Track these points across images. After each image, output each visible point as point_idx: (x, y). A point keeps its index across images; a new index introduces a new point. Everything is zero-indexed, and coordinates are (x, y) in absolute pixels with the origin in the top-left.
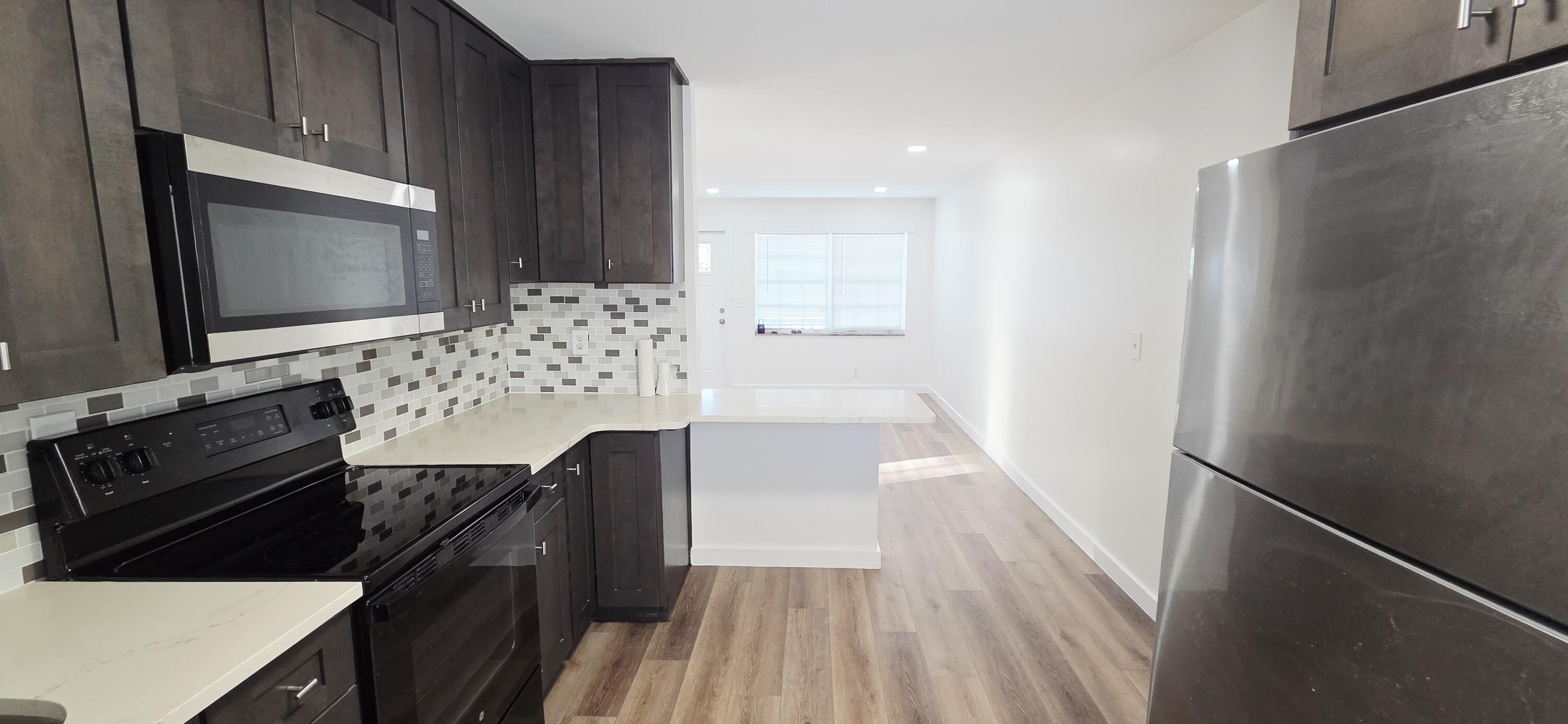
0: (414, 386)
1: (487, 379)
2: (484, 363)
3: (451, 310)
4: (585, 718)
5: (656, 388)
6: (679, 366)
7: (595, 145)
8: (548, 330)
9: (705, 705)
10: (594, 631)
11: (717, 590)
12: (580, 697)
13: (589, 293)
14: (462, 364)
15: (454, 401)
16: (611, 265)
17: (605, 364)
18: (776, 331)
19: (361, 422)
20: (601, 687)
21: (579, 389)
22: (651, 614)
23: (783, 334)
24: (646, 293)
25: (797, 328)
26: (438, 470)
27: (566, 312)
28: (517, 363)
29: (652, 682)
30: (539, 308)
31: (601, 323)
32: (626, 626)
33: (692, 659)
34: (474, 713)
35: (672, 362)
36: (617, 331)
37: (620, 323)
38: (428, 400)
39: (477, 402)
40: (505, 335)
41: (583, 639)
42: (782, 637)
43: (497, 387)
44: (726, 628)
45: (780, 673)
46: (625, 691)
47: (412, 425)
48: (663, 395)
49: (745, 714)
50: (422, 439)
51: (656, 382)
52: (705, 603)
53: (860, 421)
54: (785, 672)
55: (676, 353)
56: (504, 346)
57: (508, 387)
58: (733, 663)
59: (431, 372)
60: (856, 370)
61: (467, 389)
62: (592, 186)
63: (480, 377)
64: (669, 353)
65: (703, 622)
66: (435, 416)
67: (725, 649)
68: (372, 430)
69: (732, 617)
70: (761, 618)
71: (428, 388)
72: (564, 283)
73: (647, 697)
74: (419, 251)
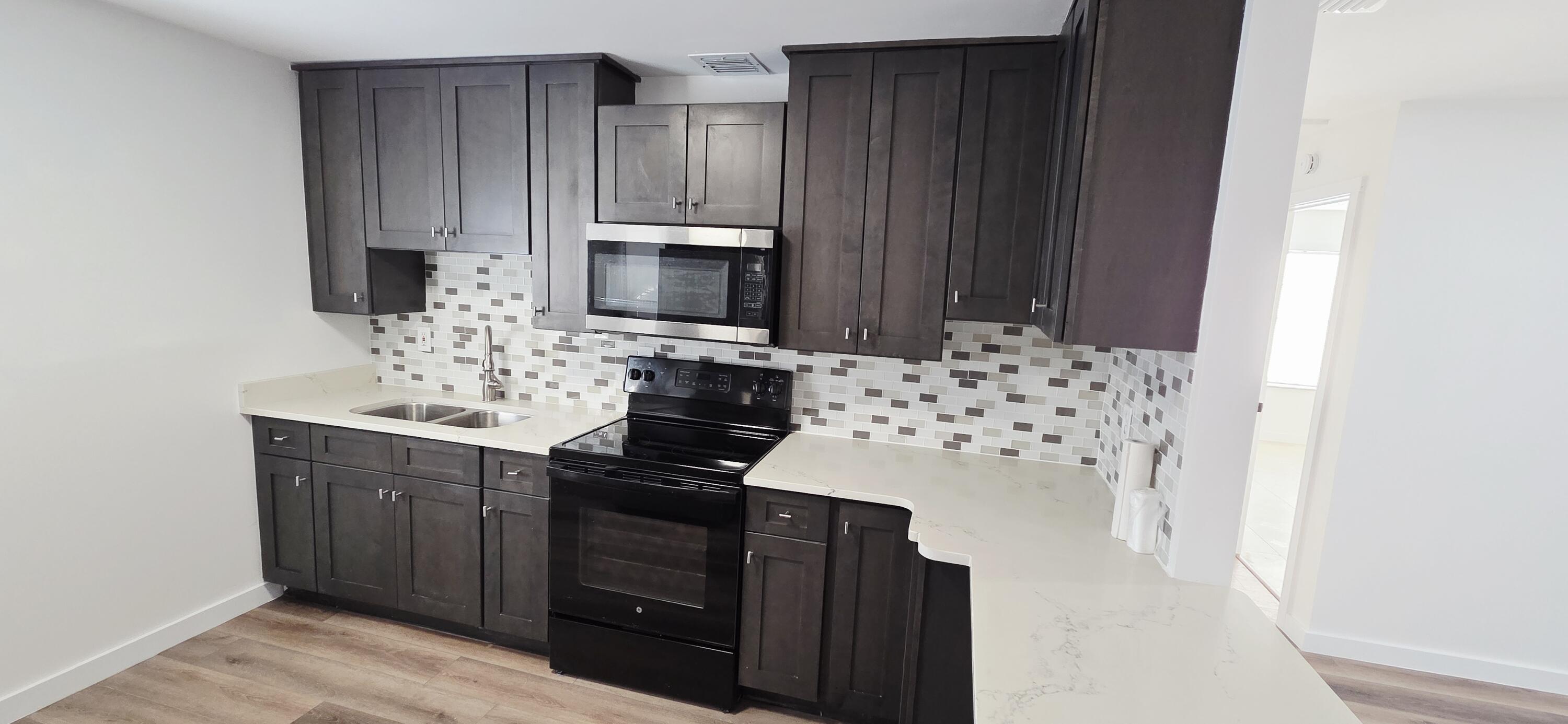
0: (899, 404)
8: (1119, 396)
15: (963, 438)
19: (825, 413)
27: (1129, 375)
31: (1140, 401)
34: (634, 601)
36: (1147, 420)
37: (1148, 408)
55: (1170, 486)
59: (928, 398)
61: (991, 432)
66: (929, 441)
74: (748, 279)
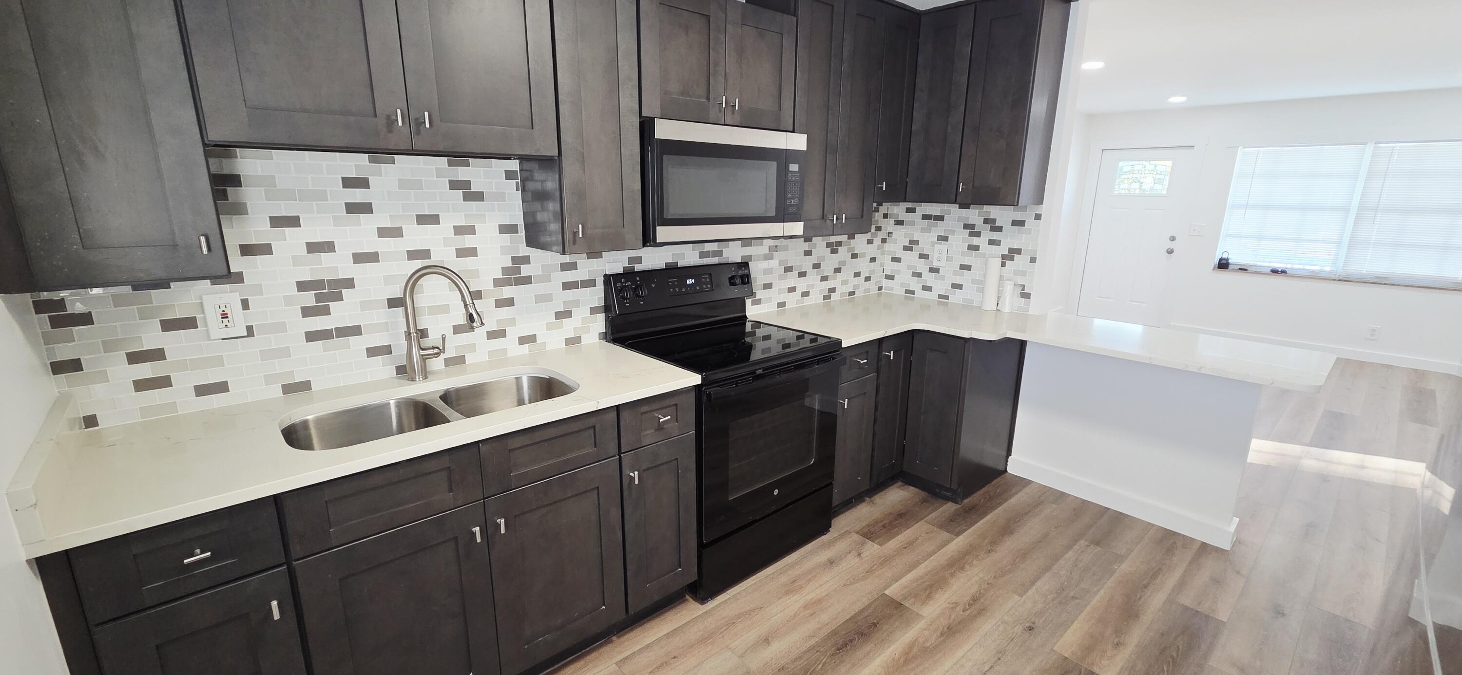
0: (802, 274)
1: (863, 277)
2: (863, 265)
3: (819, 221)
4: (860, 537)
5: (998, 304)
6: (1024, 286)
7: (964, 79)
8: (916, 242)
9: (950, 572)
10: (898, 488)
11: (1016, 500)
12: (864, 524)
13: (954, 213)
14: (843, 263)
15: (832, 290)
16: (962, 188)
17: (958, 277)
18: (1245, 268)
19: (760, 294)
20: (882, 524)
21: (933, 296)
22: (945, 493)
23: (1256, 273)
24: (1001, 214)
25: (1279, 266)
26: (814, 337)
27: (932, 228)
28: (890, 267)
29: (919, 538)
30: (912, 223)
31: (960, 239)
32: (923, 494)
33: (961, 537)
34: (771, 487)
35: (1019, 282)
36: (974, 248)
37: (975, 241)
38: (812, 286)
39: (852, 293)
40: (885, 244)
41: (887, 490)
42: (1056, 558)
43: (872, 286)
44: (1007, 529)
45: (1033, 583)
46: (897, 534)
47: (798, 302)
48: (1003, 310)
49: (980, 593)
50: (804, 313)
51: (999, 298)
52: (1000, 504)
53: (1199, 370)
54: (1039, 583)
55: (1023, 274)
56: (883, 253)
57: (882, 286)
58: (995, 556)
59: (816, 266)
60: (1373, 330)
61: (845, 282)
62: (957, 117)
63: (857, 275)
64: (1017, 273)
65: (989, 517)
66: (816, 298)
67: (994, 543)
68: (769, 300)
69: (1019, 524)
70: (1046, 536)
71: (813, 278)
72: (934, 204)
73: (909, 545)
74: (790, 178)
